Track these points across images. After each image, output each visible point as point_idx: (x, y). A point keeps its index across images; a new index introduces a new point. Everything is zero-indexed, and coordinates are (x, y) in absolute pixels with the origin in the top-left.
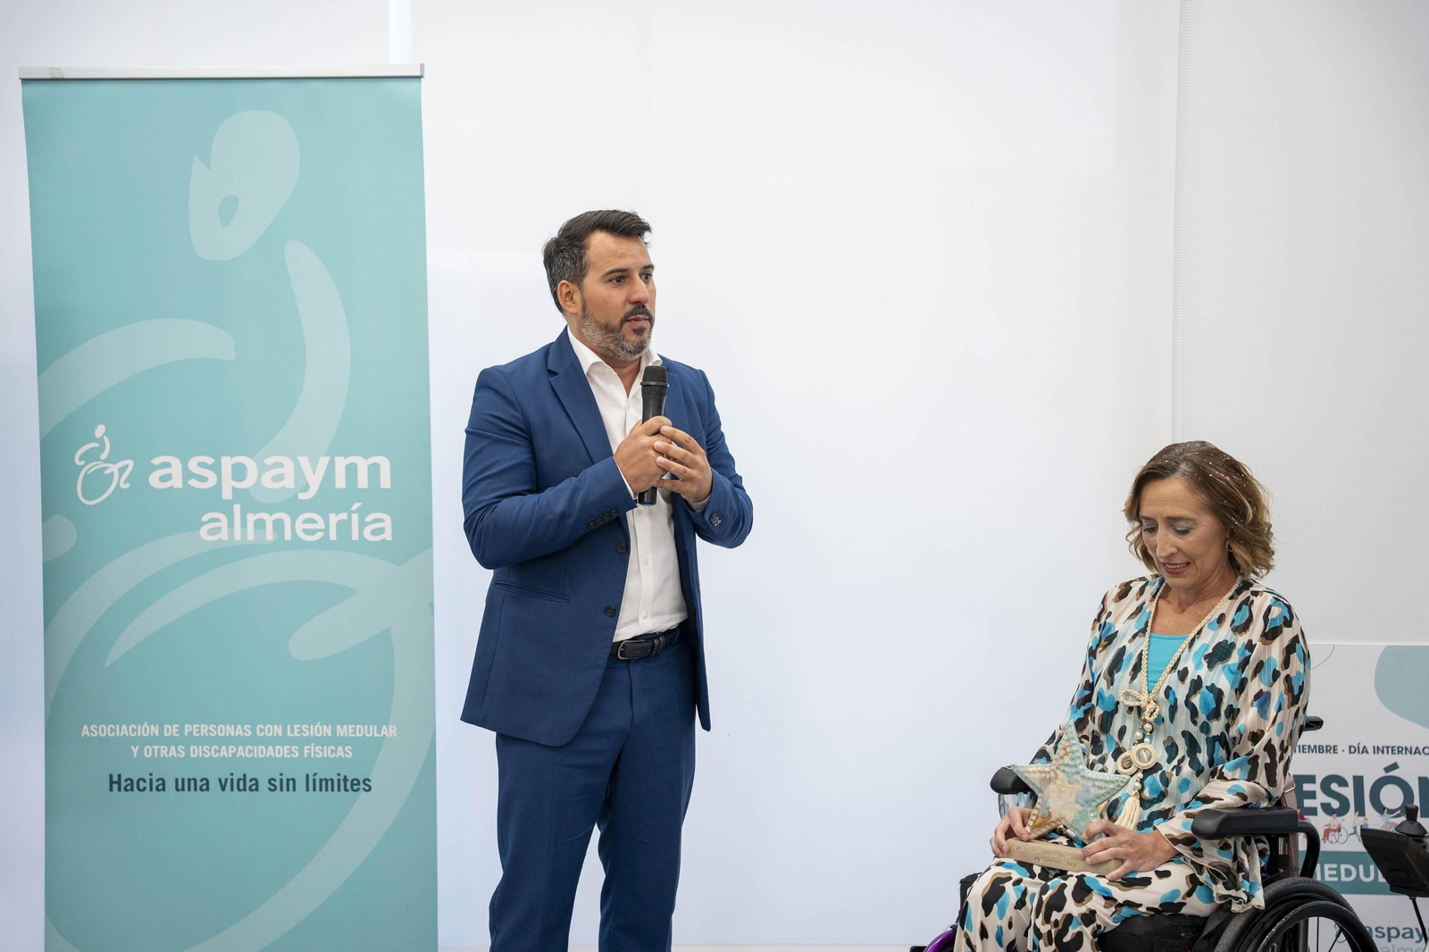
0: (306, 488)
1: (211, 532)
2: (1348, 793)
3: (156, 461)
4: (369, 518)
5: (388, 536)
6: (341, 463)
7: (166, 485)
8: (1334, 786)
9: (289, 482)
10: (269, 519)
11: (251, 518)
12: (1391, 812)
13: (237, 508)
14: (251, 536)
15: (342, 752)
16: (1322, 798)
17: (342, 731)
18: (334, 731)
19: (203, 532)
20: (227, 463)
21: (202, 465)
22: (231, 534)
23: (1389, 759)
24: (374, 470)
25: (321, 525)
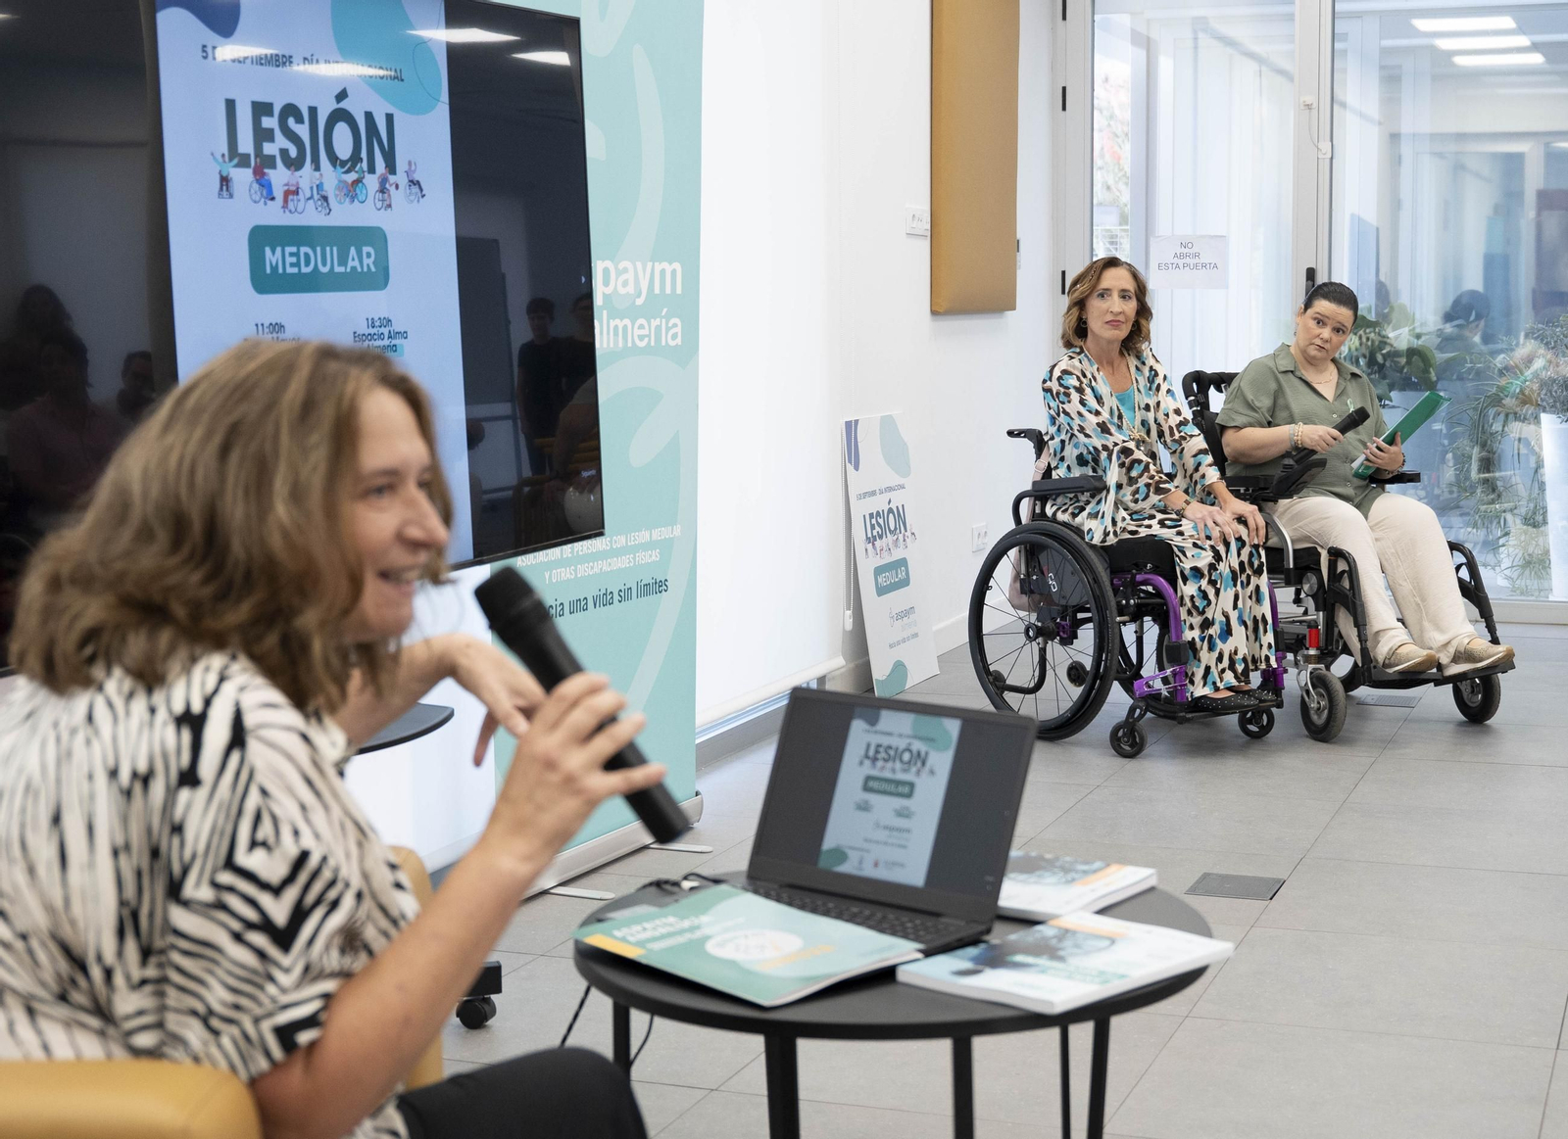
0: (639, 296)
4: (671, 323)
5: (678, 340)
6: (658, 267)
9: (630, 289)
11: (612, 323)
13: (605, 312)
14: (612, 343)
15: (655, 556)
17: (655, 534)
18: (651, 535)
20: (600, 267)
23: (889, 497)
24: (674, 272)
25: (645, 329)
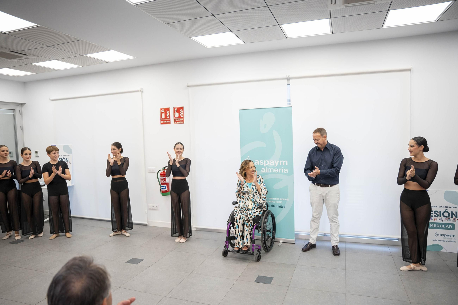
0: (276, 165)
1: (263, 171)
2: (439, 213)
3: (255, 161)
4: (284, 169)
5: (287, 172)
6: (281, 162)
7: (257, 164)
8: (436, 212)
9: (273, 164)
10: (271, 169)
11: (268, 169)
12: (446, 217)
13: (266, 168)
14: (268, 172)
15: (281, 202)
16: (434, 214)
17: (281, 199)
18: (280, 199)
19: (262, 170)
20: (265, 161)
21: (261, 161)
22: (265, 171)
23: (446, 208)
24: (285, 163)
25: (278, 170)
